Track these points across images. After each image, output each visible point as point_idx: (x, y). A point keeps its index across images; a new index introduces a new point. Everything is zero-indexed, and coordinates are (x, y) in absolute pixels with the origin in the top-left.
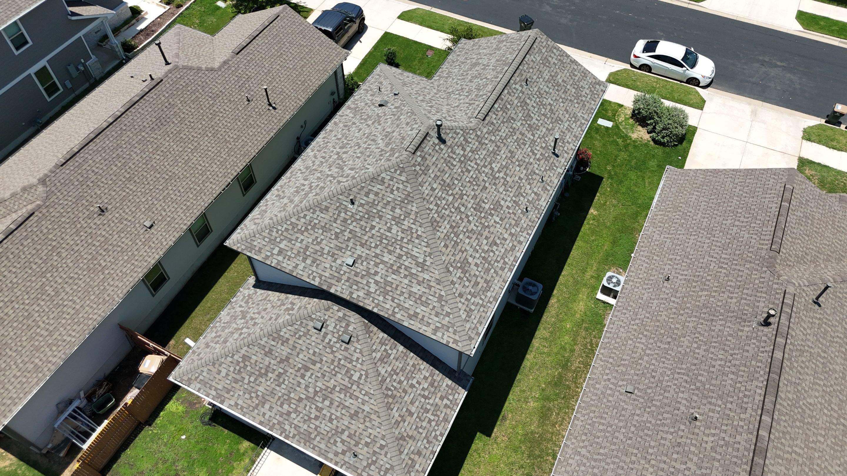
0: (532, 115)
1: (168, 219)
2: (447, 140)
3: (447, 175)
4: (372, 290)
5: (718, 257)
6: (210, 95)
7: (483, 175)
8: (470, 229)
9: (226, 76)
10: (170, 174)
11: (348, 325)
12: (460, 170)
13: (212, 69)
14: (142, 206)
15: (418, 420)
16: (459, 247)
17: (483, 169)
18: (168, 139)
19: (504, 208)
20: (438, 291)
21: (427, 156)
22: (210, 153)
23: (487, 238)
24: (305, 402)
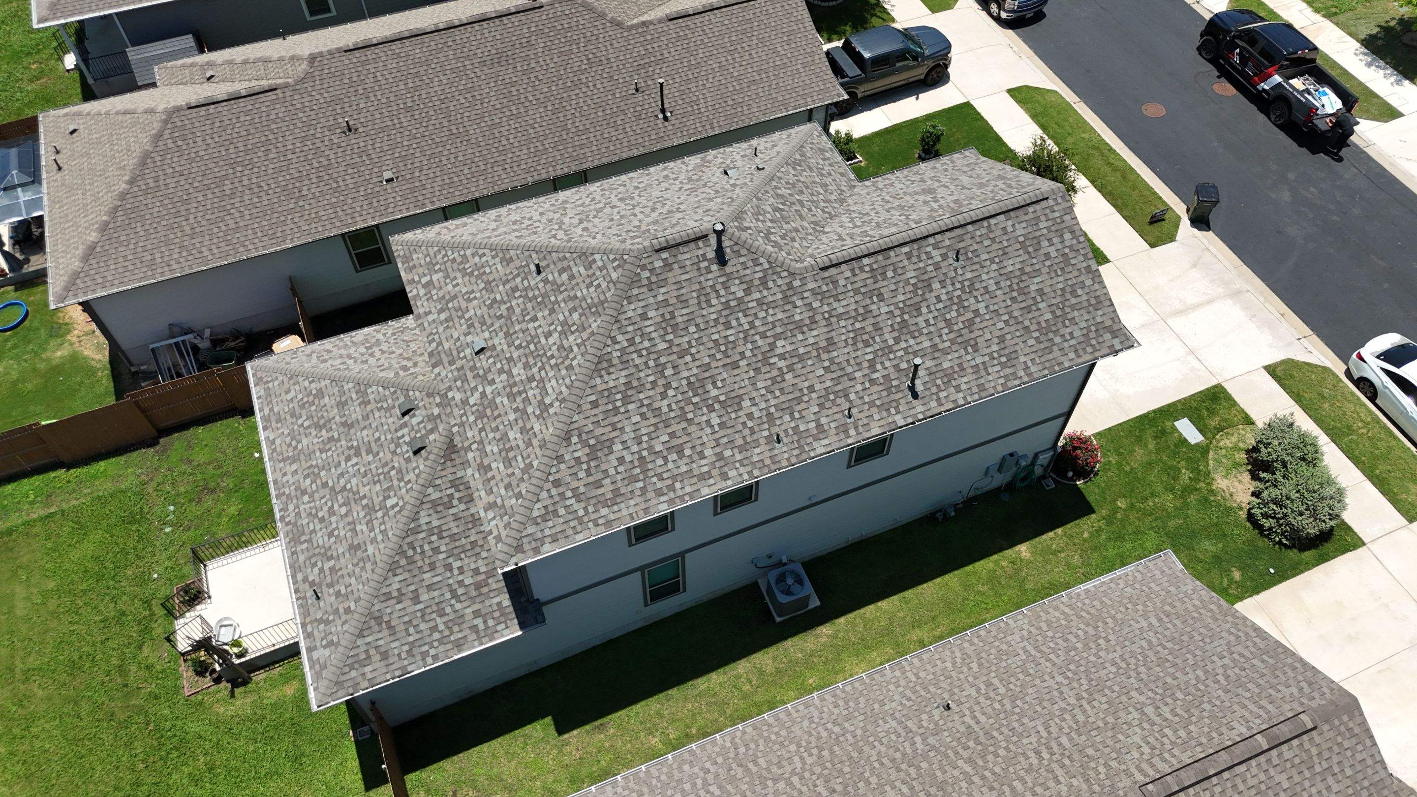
0: (924, 310)
1: (417, 184)
2: (730, 263)
3: (685, 311)
4: (472, 401)
5: (1054, 735)
6: (591, 56)
7: (749, 346)
8: (656, 405)
9: (632, 42)
10: (461, 130)
11: (432, 431)
12: (714, 316)
13: (619, 25)
14: (398, 150)
15: (419, 614)
16: (616, 419)
17: (757, 337)
18: (492, 84)
19: (741, 413)
20: (533, 456)
21: (676, 266)
22: (531, 131)
23: (672, 435)
24: (327, 490)
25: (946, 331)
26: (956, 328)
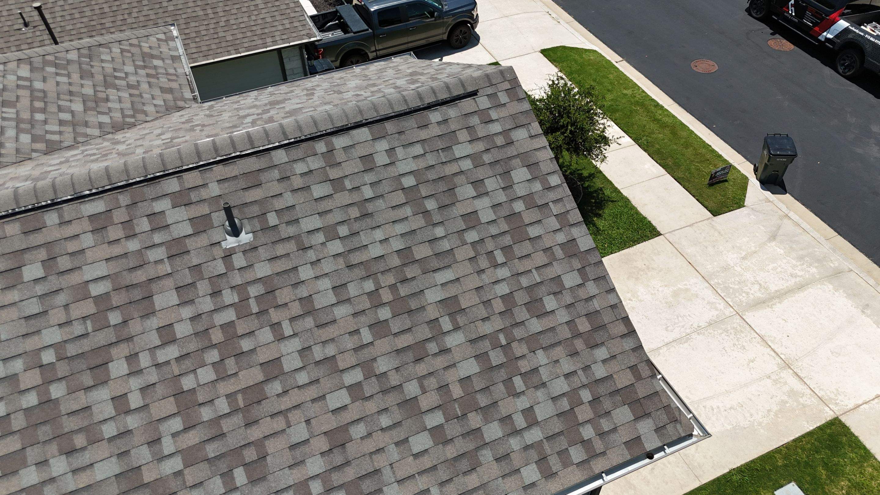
25: (176, 424)
26: (206, 414)
